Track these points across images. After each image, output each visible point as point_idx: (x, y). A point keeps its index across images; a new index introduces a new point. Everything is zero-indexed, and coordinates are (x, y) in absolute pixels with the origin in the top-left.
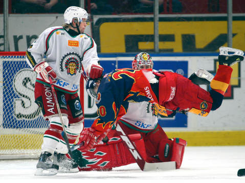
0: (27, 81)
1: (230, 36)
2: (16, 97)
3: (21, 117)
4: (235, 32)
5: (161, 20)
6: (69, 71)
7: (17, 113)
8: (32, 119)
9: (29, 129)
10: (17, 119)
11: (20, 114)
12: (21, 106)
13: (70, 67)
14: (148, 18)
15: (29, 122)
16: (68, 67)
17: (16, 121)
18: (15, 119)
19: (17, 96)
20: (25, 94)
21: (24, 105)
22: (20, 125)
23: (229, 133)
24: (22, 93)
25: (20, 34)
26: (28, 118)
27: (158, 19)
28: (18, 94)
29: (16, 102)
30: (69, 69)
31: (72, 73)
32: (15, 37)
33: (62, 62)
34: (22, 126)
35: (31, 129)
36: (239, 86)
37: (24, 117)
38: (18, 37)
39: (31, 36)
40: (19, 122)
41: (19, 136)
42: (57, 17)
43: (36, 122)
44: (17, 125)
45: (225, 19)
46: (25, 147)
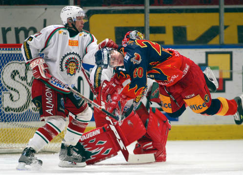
0: (15, 74)
1: (222, 28)
2: (4, 91)
3: (9, 110)
4: (226, 24)
5: (152, 11)
6: (69, 71)
7: (5, 106)
8: (20, 113)
9: (17, 123)
10: (5, 112)
11: (8, 107)
12: (9, 99)
13: (70, 67)
14: (138, 10)
15: (17, 115)
16: (68, 66)
17: (4, 115)
18: (3, 112)
19: (5, 89)
20: (14, 87)
21: (12, 98)
22: (8, 119)
23: (220, 127)
24: (11, 86)
25: (8, 27)
26: (17, 111)
27: (148, 11)
28: (6, 87)
29: (4, 95)
30: (69, 69)
31: (72, 74)
32: (3, 29)
33: (62, 62)
34: (11, 120)
35: (20, 123)
36: (231, 79)
37: (12, 110)
38: (6, 29)
39: (19, 28)
40: (7, 115)
41: (7, 130)
42: (46, 9)
43: (24, 116)
44: (5, 118)
45: (217, 11)
46: (14, 141)
